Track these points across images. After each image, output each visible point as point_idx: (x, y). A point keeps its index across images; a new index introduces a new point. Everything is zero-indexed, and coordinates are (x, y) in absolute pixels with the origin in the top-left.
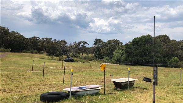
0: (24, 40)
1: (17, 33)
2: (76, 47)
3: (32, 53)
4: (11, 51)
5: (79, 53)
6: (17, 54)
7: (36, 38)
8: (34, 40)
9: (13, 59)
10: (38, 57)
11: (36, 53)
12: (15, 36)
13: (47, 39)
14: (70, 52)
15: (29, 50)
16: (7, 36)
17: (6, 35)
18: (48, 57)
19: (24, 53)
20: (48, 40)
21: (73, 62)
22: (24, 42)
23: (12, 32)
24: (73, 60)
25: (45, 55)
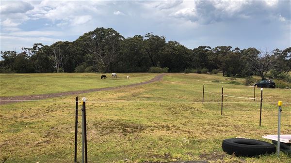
0: (186, 53)
1: (176, 43)
2: (278, 59)
3: (199, 73)
4: (169, 71)
5: (286, 70)
6: (177, 74)
7: (204, 47)
8: (202, 52)
9: (173, 83)
10: (209, 80)
11: (205, 73)
12: (174, 49)
13: (222, 48)
14: (266, 69)
15: (194, 68)
16: (164, 49)
17: (161, 48)
18: (226, 79)
19: (186, 73)
20: (225, 50)
21: (274, 87)
22: (186, 56)
23: (170, 42)
24: (274, 84)
25: (220, 77)
